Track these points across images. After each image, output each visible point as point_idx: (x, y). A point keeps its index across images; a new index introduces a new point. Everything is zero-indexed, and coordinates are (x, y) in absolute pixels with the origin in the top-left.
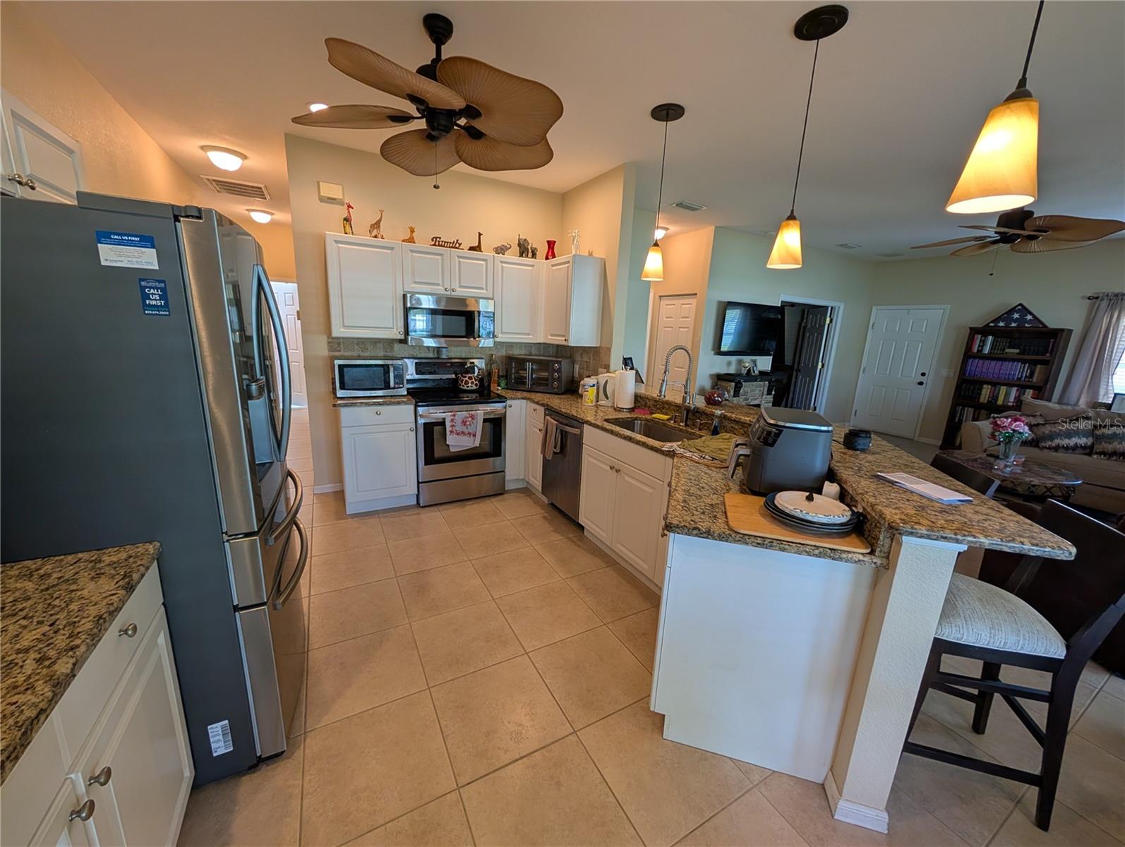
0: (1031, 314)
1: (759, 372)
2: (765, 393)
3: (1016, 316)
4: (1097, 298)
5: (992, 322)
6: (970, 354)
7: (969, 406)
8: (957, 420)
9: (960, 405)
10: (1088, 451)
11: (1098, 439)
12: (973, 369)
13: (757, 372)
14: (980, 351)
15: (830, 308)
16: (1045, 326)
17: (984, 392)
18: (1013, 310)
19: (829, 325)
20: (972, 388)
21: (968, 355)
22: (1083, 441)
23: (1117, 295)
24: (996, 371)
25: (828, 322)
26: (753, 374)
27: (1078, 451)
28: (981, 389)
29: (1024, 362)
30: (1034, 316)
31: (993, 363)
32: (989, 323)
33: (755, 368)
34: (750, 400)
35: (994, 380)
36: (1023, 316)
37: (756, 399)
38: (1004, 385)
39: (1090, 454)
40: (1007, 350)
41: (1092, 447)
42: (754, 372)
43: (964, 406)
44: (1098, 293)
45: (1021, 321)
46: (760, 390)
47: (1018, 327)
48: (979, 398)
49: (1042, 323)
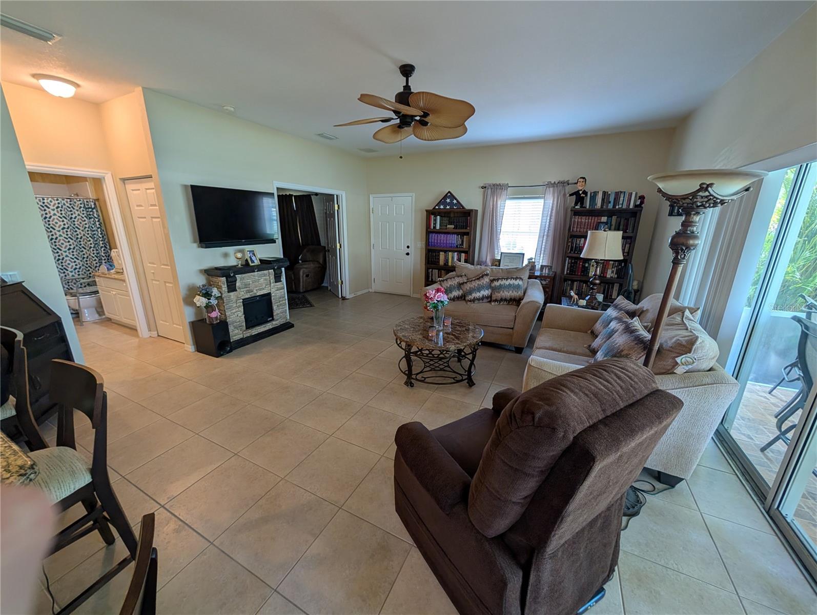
0: (456, 199)
1: (260, 260)
2: (273, 280)
3: (448, 200)
4: (485, 187)
5: (436, 205)
6: (429, 230)
7: (435, 269)
8: (430, 280)
9: (430, 269)
10: (489, 299)
11: (494, 289)
12: (433, 241)
13: (257, 262)
14: (435, 227)
15: (335, 196)
16: (463, 208)
17: (441, 256)
18: (445, 197)
19: (338, 210)
20: (434, 255)
21: (429, 231)
22: (486, 293)
23: (494, 185)
24: (445, 242)
25: (336, 208)
26: (251, 264)
27: (485, 300)
28: (439, 256)
29: (458, 234)
30: (457, 201)
31: (442, 235)
32: (435, 207)
33: (253, 258)
34: (255, 291)
35: (445, 249)
36: (452, 201)
37: (263, 289)
38: (450, 251)
39: (490, 302)
40: (448, 226)
41: (491, 297)
42: (253, 262)
43: (433, 269)
44: (485, 184)
45: (451, 204)
46: (266, 280)
47: (450, 208)
48: (439, 262)
49: (462, 206)
